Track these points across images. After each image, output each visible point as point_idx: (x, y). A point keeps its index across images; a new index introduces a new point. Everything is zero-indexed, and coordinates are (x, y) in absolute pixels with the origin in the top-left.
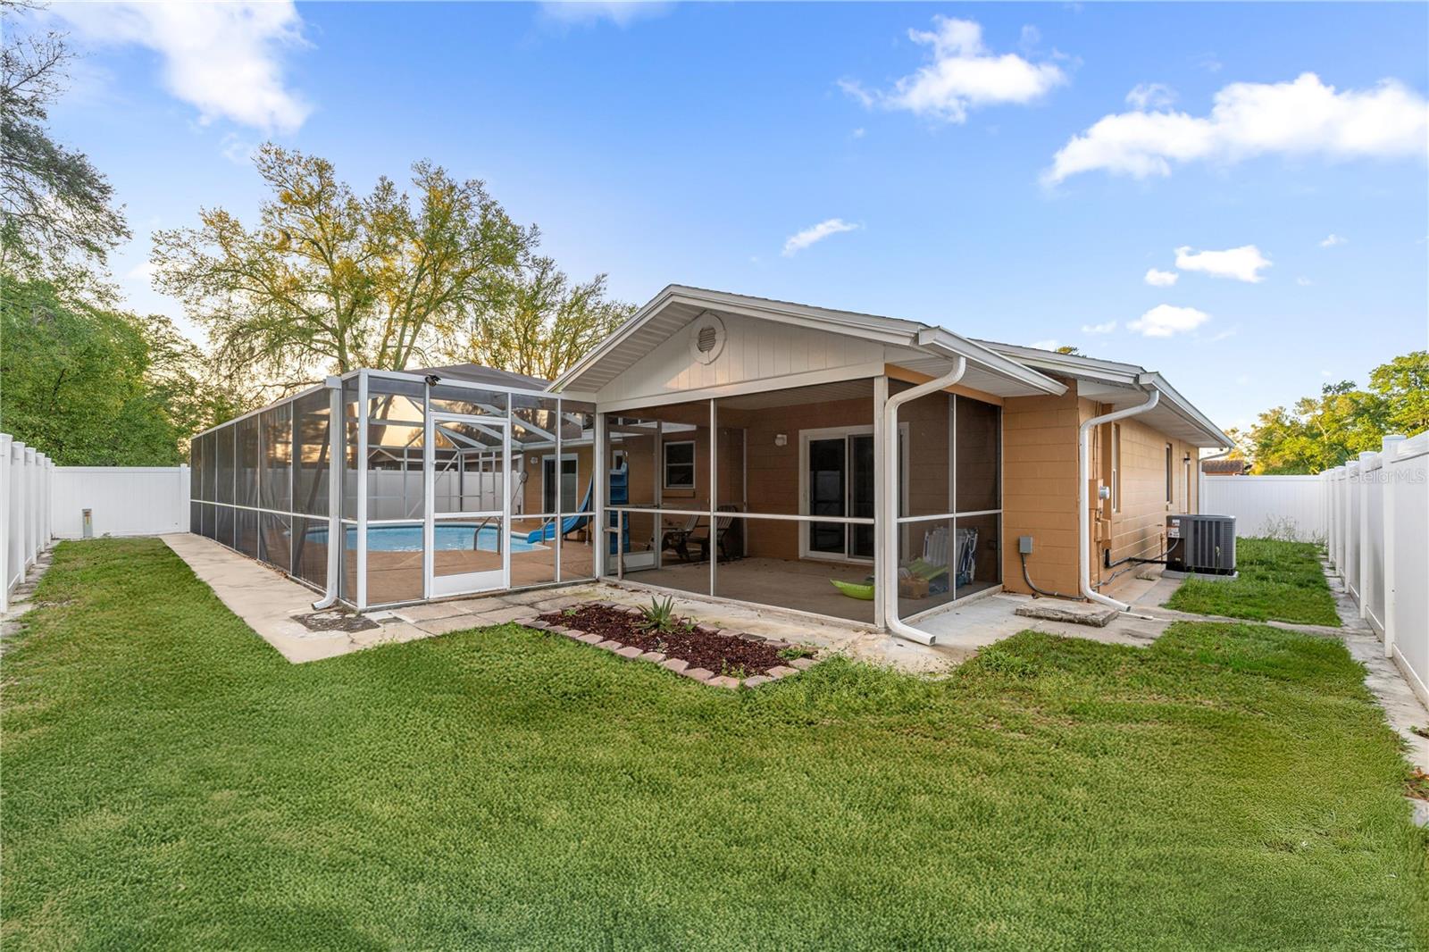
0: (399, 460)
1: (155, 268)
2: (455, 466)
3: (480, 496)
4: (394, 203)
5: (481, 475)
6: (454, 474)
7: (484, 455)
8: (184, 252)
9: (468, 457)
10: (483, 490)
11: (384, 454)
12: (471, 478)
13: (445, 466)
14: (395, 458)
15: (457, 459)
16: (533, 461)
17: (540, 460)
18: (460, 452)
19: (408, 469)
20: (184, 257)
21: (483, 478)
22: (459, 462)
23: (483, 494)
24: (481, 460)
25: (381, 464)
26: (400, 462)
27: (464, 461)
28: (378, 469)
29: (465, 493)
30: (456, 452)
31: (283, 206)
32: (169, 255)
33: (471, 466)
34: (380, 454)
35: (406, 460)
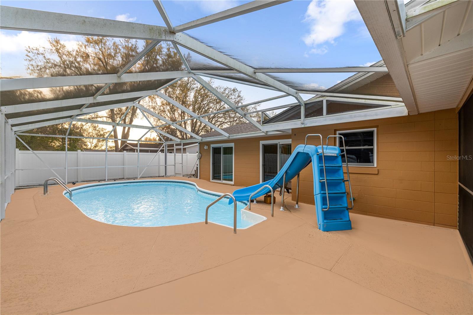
0: (135, 148)
1: (27, 63)
2: (162, 151)
3: (175, 165)
4: (132, 43)
5: (175, 155)
6: (162, 155)
7: (177, 145)
8: (41, 57)
9: (169, 146)
10: (176, 162)
11: (128, 146)
12: (170, 156)
13: (158, 151)
14: (133, 147)
15: (163, 147)
16: (206, 147)
17: (209, 147)
18: (165, 144)
19: (140, 152)
20: (41, 59)
21: (176, 156)
22: (165, 149)
23: (176, 164)
24: (175, 147)
25: (127, 150)
26: (135, 149)
27: (167, 148)
28: (125, 152)
29: (168, 164)
30: (163, 144)
31: (86, 44)
32: (34, 58)
33: (171, 151)
34: (126, 146)
35: (139, 148)
